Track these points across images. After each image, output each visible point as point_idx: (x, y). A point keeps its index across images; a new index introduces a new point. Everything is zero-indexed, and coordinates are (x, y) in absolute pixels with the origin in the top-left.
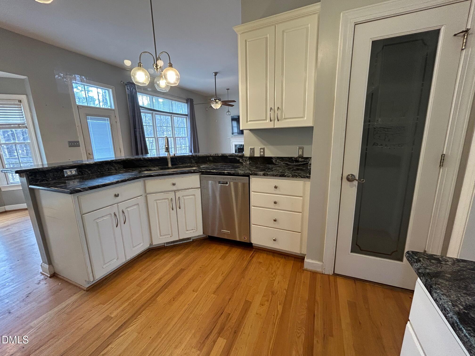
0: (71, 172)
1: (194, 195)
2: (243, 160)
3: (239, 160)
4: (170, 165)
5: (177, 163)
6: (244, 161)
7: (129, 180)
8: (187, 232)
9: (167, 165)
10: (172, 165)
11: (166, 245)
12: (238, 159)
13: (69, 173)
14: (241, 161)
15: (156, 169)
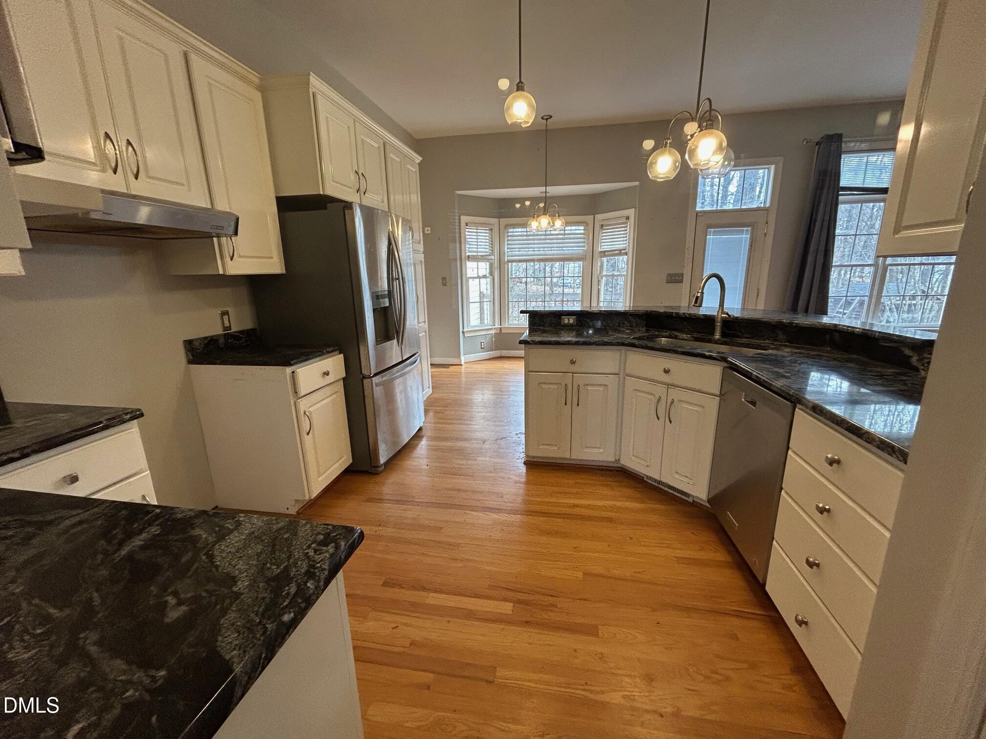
0: (569, 320)
1: (702, 407)
2: (924, 358)
3: (911, 357)
4: (717, 336)
5: (739, 334)
6: (923, 365)
7: (596, 345)
8: (676, 476)
9: (713, 334)
10: (723, 334)
11: (645, 479)
12: (907, 352)
13: (566, 321)
14: (914, 360)
15: (685, 338)
